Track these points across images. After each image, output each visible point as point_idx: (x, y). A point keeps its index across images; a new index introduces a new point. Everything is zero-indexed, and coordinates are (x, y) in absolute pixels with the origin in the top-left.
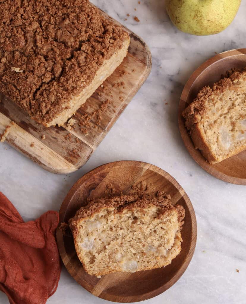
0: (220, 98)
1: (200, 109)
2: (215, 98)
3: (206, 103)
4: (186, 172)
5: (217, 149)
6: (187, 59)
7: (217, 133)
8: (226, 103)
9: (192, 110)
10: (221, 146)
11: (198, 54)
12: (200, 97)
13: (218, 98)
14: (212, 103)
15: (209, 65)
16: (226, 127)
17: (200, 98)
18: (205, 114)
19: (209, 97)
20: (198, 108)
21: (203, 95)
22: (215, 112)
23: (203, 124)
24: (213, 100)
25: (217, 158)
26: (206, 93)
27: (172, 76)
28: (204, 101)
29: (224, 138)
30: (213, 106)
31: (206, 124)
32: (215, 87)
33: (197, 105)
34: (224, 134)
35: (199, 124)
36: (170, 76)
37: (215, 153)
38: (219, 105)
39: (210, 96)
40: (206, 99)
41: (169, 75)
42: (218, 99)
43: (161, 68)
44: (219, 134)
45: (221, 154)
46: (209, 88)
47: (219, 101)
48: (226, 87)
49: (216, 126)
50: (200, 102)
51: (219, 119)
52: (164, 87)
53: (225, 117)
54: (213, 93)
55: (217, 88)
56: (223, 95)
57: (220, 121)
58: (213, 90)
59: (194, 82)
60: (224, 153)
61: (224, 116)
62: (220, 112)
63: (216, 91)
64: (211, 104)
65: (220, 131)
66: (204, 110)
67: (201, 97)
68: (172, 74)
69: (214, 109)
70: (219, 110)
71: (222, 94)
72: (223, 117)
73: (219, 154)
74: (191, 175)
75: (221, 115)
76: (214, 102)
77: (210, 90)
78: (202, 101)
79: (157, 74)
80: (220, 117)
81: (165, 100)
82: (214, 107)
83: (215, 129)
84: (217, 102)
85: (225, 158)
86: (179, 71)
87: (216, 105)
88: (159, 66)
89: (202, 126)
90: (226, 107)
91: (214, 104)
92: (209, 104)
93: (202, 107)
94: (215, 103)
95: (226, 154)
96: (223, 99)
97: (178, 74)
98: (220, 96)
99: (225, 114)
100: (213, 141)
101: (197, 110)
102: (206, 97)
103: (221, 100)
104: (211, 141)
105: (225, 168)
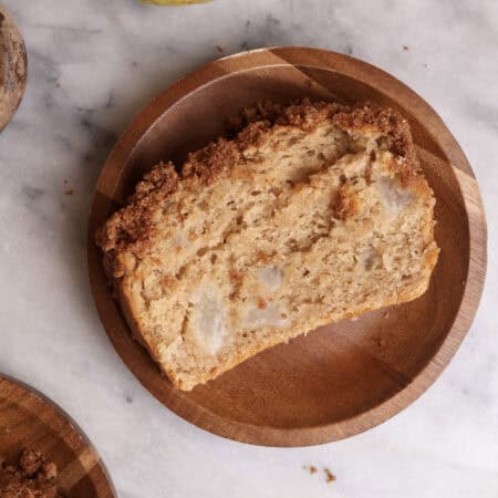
0: (200, 201)
1: (136, 233)
2: (185, 201)
3: (158, 215)
4: (116, 389)
5: (181, 354)
6: (135, 64)
7: (186, 307)
8: (219, 215)
9: (112, 236)
10: (194, 344)
11: (171, 50)
12: (140, 196)
13: (194, 201)
14: (177, 214)
15: (188, 92)
16: (212, 288)
17: (140, 200)
18: (147, 251)
19: (166, 196)
20: (131, 232)
21: (151, 191)
22: (184, 241)
23: (139, 281)
24: (180, 205)
25: (180, 381)
26: (159, 184)
27: (90, 111)
28: (151, 209)
29: (208, 319)
30: (179, 225)
31: (151, 280)
32: (188, 166)
33: (128, 222)
34: (205, 307)
35: (130, 280)
36: (83, 113)
37: (174, 367)
38: (196, 220)
39: (170, 193)
40: (157, 202)
41: (80, 110)
42: (196, 202)
43: (58, 86)
44: (190, 309)
45: (192, 369)
46: (170, 170)
47: (196, 209)
48: (219, 168)
49: (184, 284)
50: (139, 214)
51: (194, 262)
52: (67, 144)
53: (214, 259)
54: (180, 185)
55: (193, 169)
56: (210, 193)
57: (197, 270)
58: (182, 177)
59: (140, 141)
60: (201, 366)
61: (211, 252)
62: (198, 244)
63: (189, 180)
64: (172, 218)
65: (195, 299)
66: (147, 238)
67: (146, 195)
68: (90, 107)
69: (181, 232)
70: (196, 237)
71: (206, 189)
72: (206, 257)
73: (188, 369)
74: (129, 400)
75: (201, 252)
76: (183, 212)
77: (171, 176)
78: (145, 209)
79: (48, 104)
80: (198, 258)
81: (66, 182)
82: (183, 226)
83: (179, 294)
84: (191, 211)
85: (203, 382)
86: (111, 98)
87: (189, 223)
88: (53, 81)
89: (137, 288)
90: (217, 229)
91: (183, 218)
92: (167, 219)
93: (143, 230)
94: (186, 214)
95: (208, 368)
96: (211, 204)
97: (109, 106)
98: (201, 196)
99: (214, 248)
100: (171, 330)
101: (126, 239)
102: (158, 198)
103: (204, 206)
104: (165, 333)
105: (219, 392)
